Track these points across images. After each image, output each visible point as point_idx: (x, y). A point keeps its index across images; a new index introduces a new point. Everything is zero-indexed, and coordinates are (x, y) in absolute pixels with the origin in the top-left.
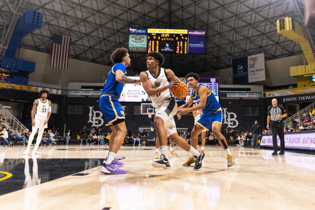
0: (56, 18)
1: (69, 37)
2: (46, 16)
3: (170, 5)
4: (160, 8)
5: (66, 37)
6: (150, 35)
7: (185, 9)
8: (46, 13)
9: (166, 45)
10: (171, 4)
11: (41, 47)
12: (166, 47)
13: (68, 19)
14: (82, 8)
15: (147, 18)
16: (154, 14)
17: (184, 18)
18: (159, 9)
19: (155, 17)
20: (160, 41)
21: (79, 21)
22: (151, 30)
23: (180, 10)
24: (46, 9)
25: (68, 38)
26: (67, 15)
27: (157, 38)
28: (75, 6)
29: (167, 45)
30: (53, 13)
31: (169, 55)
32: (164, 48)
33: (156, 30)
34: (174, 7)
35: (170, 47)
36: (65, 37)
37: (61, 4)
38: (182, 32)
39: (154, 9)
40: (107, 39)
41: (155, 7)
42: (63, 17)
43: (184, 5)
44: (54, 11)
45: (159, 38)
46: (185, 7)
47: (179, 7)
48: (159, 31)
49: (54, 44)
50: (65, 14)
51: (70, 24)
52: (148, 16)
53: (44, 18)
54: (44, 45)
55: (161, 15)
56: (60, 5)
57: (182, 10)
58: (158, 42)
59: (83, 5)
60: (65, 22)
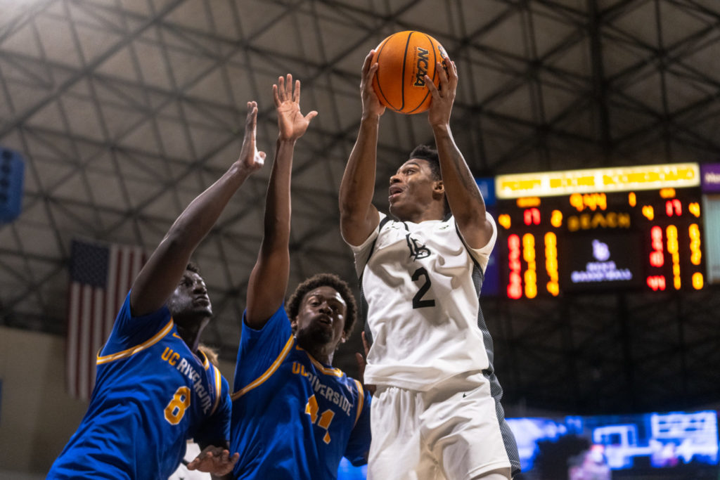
0: (79, 166)
1: (138, 252)
2: (38, 164)
3: (597, 50)
4: (552, 70)
5: (126, 252)
6: (510, 206)
7: (676, 60)
8: (35, 148)
9: (591, 250)
10: (604, 41)
11: (23, 307)
12: (595, 260)
13: (127, 168)
14: (187, 109)
15: (486, 123)
16: (519, 103)
17: (675, 103)
18: (545, 76)
19: (526, 114)
20: (562, 233)
21: (177, 171)
22: (511, 185)
23: (650, 68)
24: (33, 131)
25: (132, 256)
26: (124, 151)
27: (546, 217)
28: (155, 102)
29: (601, 251)
30: (63, 145)
31: (611, 301)
32: (583, 269)
33: (539, 182)
34: (618, 57)
35: (617, 258)
36: (120, 255)
37: (97, 103)
38: (670, 177)
39: (517, 74)
40: (307, 245)
41: (521, 67)
42: (105, 162)
43: (668, 41)
44: (68, 135)
45: (557, 219)
46: (674, 47)
47: (646, 54)
48: (554, 184)
49: (76, 288)
50: (114, 148)
51: (139, 190)
52: (492, 115)
53: (28, 172)
54: (33, 298)
55: (555, 100)
56: (89, 109)
57: (662, 69)
58: (551, 240)
59: (190, 92)
60: (114, 181)
